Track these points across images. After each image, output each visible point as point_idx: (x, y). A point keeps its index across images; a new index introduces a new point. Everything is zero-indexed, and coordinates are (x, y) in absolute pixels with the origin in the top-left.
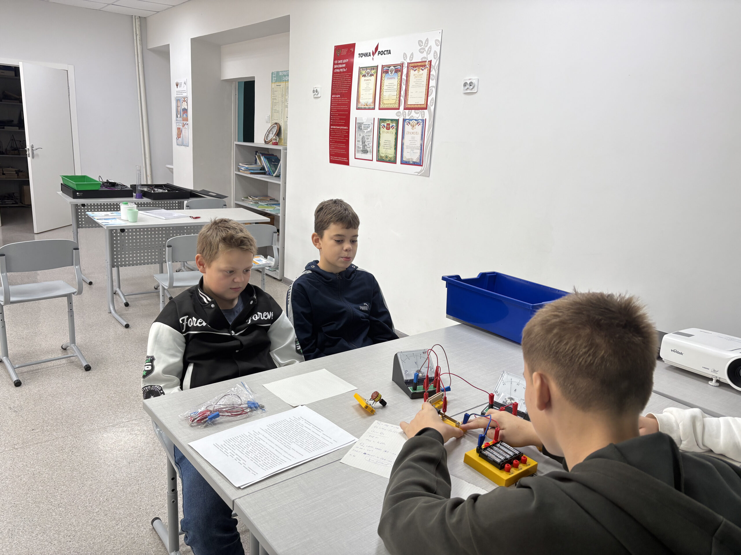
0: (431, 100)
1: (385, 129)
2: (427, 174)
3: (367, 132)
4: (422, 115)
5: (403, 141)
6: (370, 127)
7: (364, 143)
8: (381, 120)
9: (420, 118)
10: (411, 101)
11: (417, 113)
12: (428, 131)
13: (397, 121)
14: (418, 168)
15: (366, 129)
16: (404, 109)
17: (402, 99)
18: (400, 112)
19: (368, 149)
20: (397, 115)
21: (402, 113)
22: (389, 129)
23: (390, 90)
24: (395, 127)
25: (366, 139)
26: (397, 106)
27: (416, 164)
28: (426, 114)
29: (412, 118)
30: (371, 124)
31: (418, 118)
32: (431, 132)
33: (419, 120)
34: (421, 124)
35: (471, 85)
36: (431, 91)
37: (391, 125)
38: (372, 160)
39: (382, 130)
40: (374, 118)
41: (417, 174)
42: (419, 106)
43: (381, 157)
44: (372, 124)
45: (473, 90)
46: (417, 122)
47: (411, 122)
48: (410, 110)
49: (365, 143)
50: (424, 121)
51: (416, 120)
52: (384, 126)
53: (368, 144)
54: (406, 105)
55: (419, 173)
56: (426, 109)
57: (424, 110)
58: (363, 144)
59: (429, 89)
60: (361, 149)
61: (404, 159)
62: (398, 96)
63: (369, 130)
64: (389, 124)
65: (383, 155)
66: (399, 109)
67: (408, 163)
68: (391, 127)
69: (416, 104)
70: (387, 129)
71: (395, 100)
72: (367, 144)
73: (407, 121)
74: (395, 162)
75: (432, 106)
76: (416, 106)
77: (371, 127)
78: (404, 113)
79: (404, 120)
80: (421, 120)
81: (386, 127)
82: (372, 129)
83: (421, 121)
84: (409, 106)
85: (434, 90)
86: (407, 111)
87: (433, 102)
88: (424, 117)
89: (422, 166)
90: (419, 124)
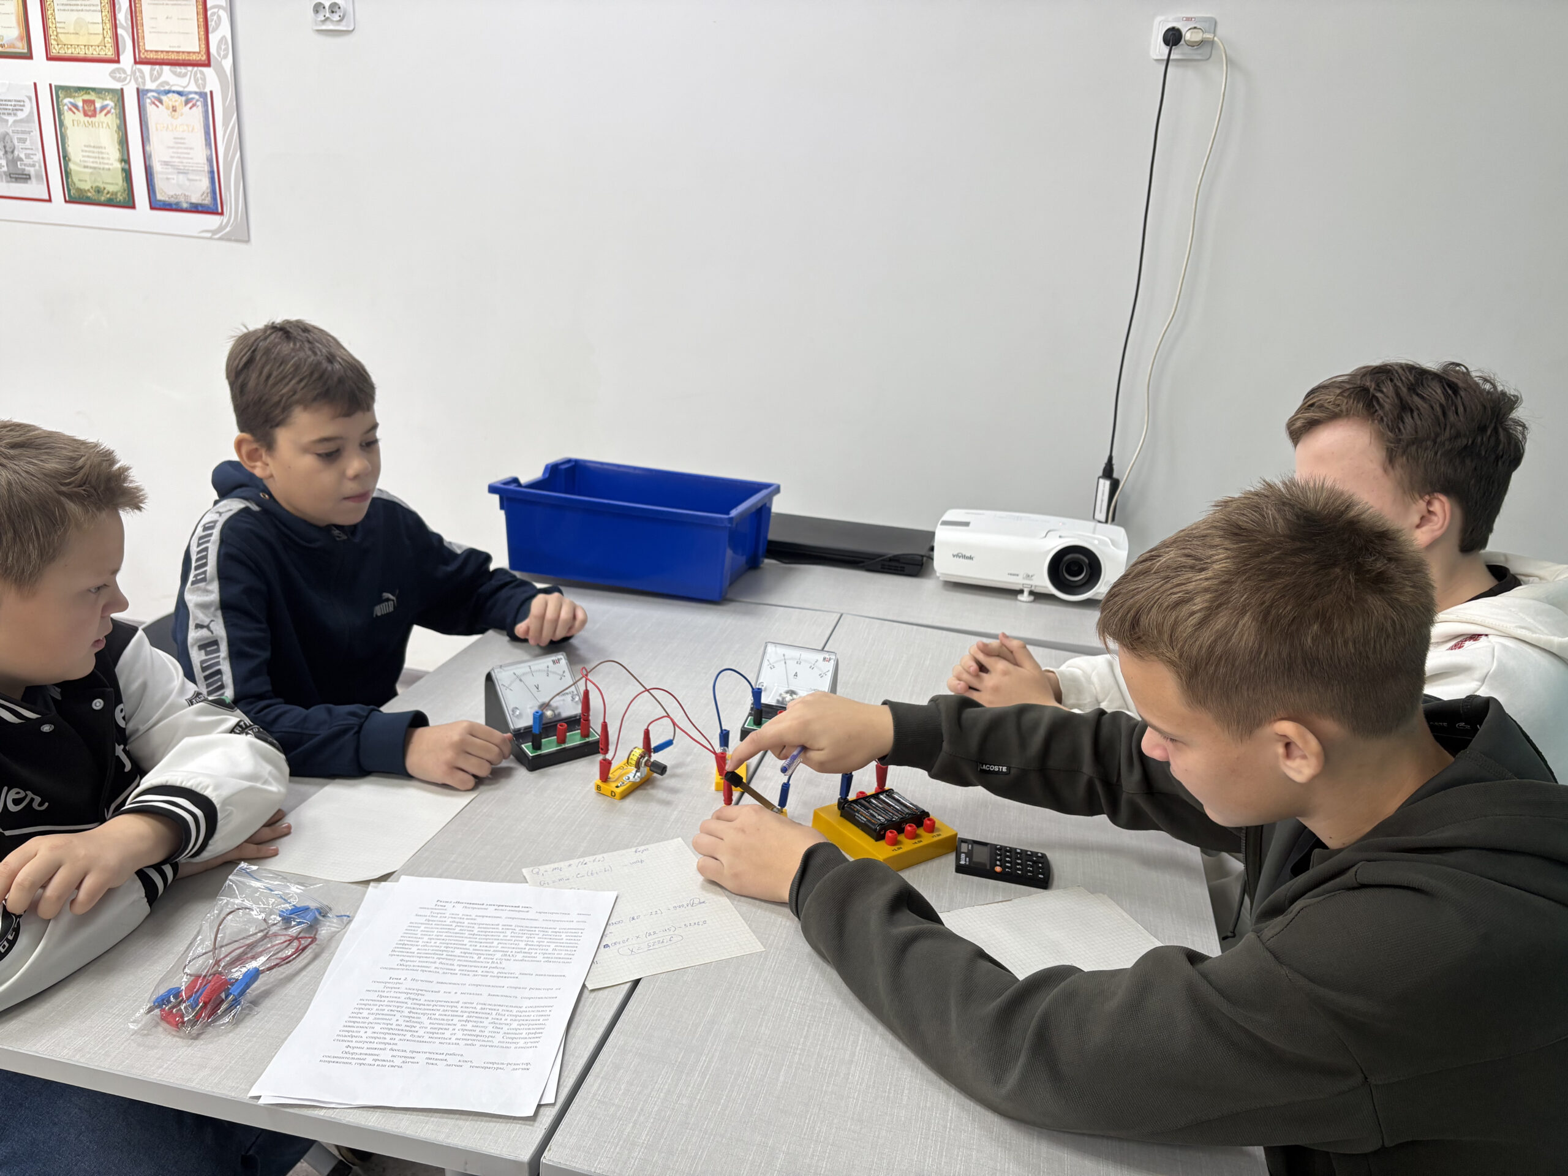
0: (220, 41)
1: (80, 116)
2: (241, 235)
3: (15, 122)
4: (196, 81)
5: (147, 148)
6: (27, 110)
7: (13, 152)
8: (59, 92)
9: (193, 87)
10: (153, 43)
11: (179, 75)
12: (226, 124)
13: (120, 95)
14: (213, 221)
15: (9, 114)
16: (136, 62)
17: (124, 34)
18: (124, 72)
19: (32, 171)
20: (114, 78)
21: (129, 72)
22: (94, 115)
23: (80, 8)
24: (113, 111)
25: (15, 141)
26: (110, 53)
27: (200, 209)
28: (211, 79)
29: (167, 88)
30: (27, 100)
31: (184, 87)
32: (233, 127)
33: (191, 93)
34: (199, 103)
35: (333, 12)
36: (215, 18)
37: (98, 105)
38: (50, 200)
39: (68, 117)
40: (35, 84)
41: (209, 235)
42: (182, 57)
43: (79, 190)
44: (30, 99)
45: (342, 23)
46: (183, 99)
47: (164, 98)
48: (157, 67)
49: (16, 153)
50: (207, 99)
51: (180, 93)
52: (76, 107)
53: (28, 156)
54: (139, 52)
55: (214, 232)
56: (208, 64)
57: (200, 68)
58: (10, 156)
59: (209, 13)
61: (159, 197)
62: (108, 26)
63: (21, 115)
64: (93, 102)
65: (86, 186)
66: (118, 61)
67: (174, 207)
68: (98, 110)
69: (173, 52)
70: (86, 115)
71: (101, 36)
72: (22, 156)
73: (149, 94)
74: (129, 203)
75: (225, 56)
76: (173, 57)
77: (29, 107)
78: (138, 74)
79: (140, 94)
80: (196, 93)
81: (81, 109)
82: (31, 112)
83: (197, 97)
84: (152, 56)
85: (224, 16)
86: (146, 68)
87: (226, 49)
88: (204, 86)
89: (222, 214)
90: (194, 105)
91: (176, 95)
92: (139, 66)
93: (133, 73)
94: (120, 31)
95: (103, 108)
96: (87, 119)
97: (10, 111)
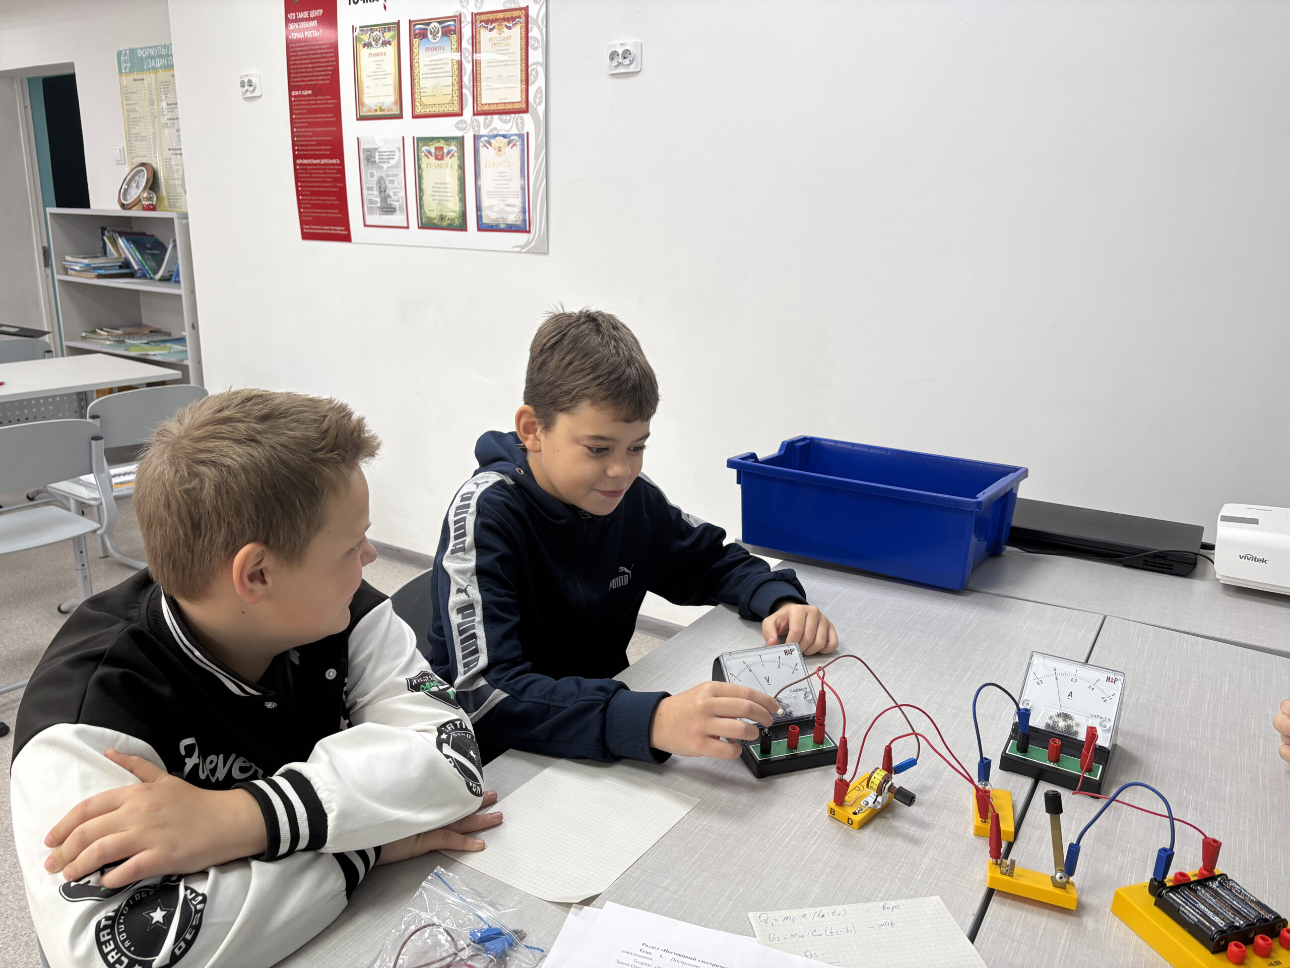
0: (537, 91)
1: (432, 159)
2: (542, 249)
3: (388, 168)
4: (517, 125)
5: (478, 182)
6: (396, 158)
7: (385, 191)
8: (421, 141)
9: (514, 131)
10: (488, 97)
11: (506, 122)
12: (536, 159)
13: (460, 141)
14: (520, 238)
15: (384, 162)
16: (474, 114)
17: (467, 93)
18: (465, 122)
19: (396, 204)
20: (458, 128)
21: (469, 123)
22: (442, 159)
23: (437, 75)
24: (456, 154)
25: (387, 183)
26: (456, 109)
27: (514, 228)
28: (528, 122)
29: (495, 133)
30: (397, 151)
31: (508, 131)
32: (543, 158)
33: (512, 135)
34: (518, 143)
35: (625, 58)
36: (534, 73)
37: (445, 150)
38: (408, 227)
39: (424, 161)
40: (403, 137)
41: (518, 249)
42: (509, 107)
43: (429, 218)
44: (399, 149)
45: (631, 66)
46: (507, 140)
47: (493, 141)
48: (489, 117)
49: (387, 192)
50: (524, 138)
51: (504, 136)
52: (430, 153)
53: (395, 194)
54: (477, 105)
55: (522, 247)
56: (526, 111)
57: (520, 115)
58: (383, 195)
59: (530, 69)
60: (379, 205)
61: (485, 221)
62: (456, 87)
63: (392, 162)
64: (442, 148)
65: (433, 215)
66: (461, 115)
67: (495, 228)
68: (445, 154)
69: (501, 103)
70: (437, 158)
71: (451, 96)
72: (391, 194)
73: (483, 139)
74: (463, 227)
75: (540, 103)
76: (501, 107)
77: (398, 156)
78: (475, 123)
79: (476, 138)
80: (516, 135)
81: (433, 154)
82: (399, 160)
83: (517, 138)
84: (486, 108)
85: (541, 70)
86: (481, 118)
87: (541, 98)
88: (523, 129)
89: (529, 232)
90: (514, 145)
91: (501, 138)
92: (476, 117)
93: (472, 123)
94: (464, 91)
95: (448, 153)
96: (438, 162)
97: (385, 160)
